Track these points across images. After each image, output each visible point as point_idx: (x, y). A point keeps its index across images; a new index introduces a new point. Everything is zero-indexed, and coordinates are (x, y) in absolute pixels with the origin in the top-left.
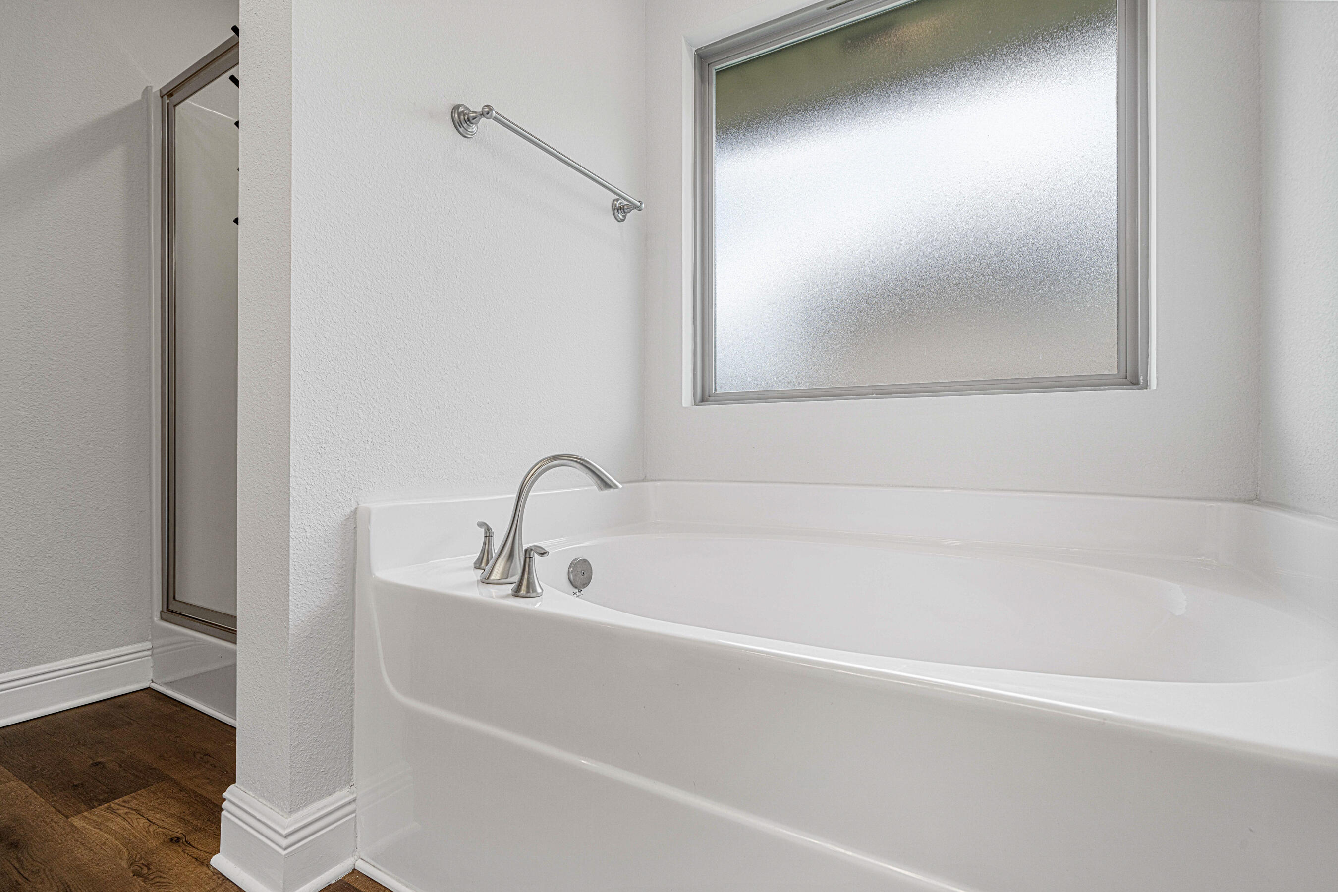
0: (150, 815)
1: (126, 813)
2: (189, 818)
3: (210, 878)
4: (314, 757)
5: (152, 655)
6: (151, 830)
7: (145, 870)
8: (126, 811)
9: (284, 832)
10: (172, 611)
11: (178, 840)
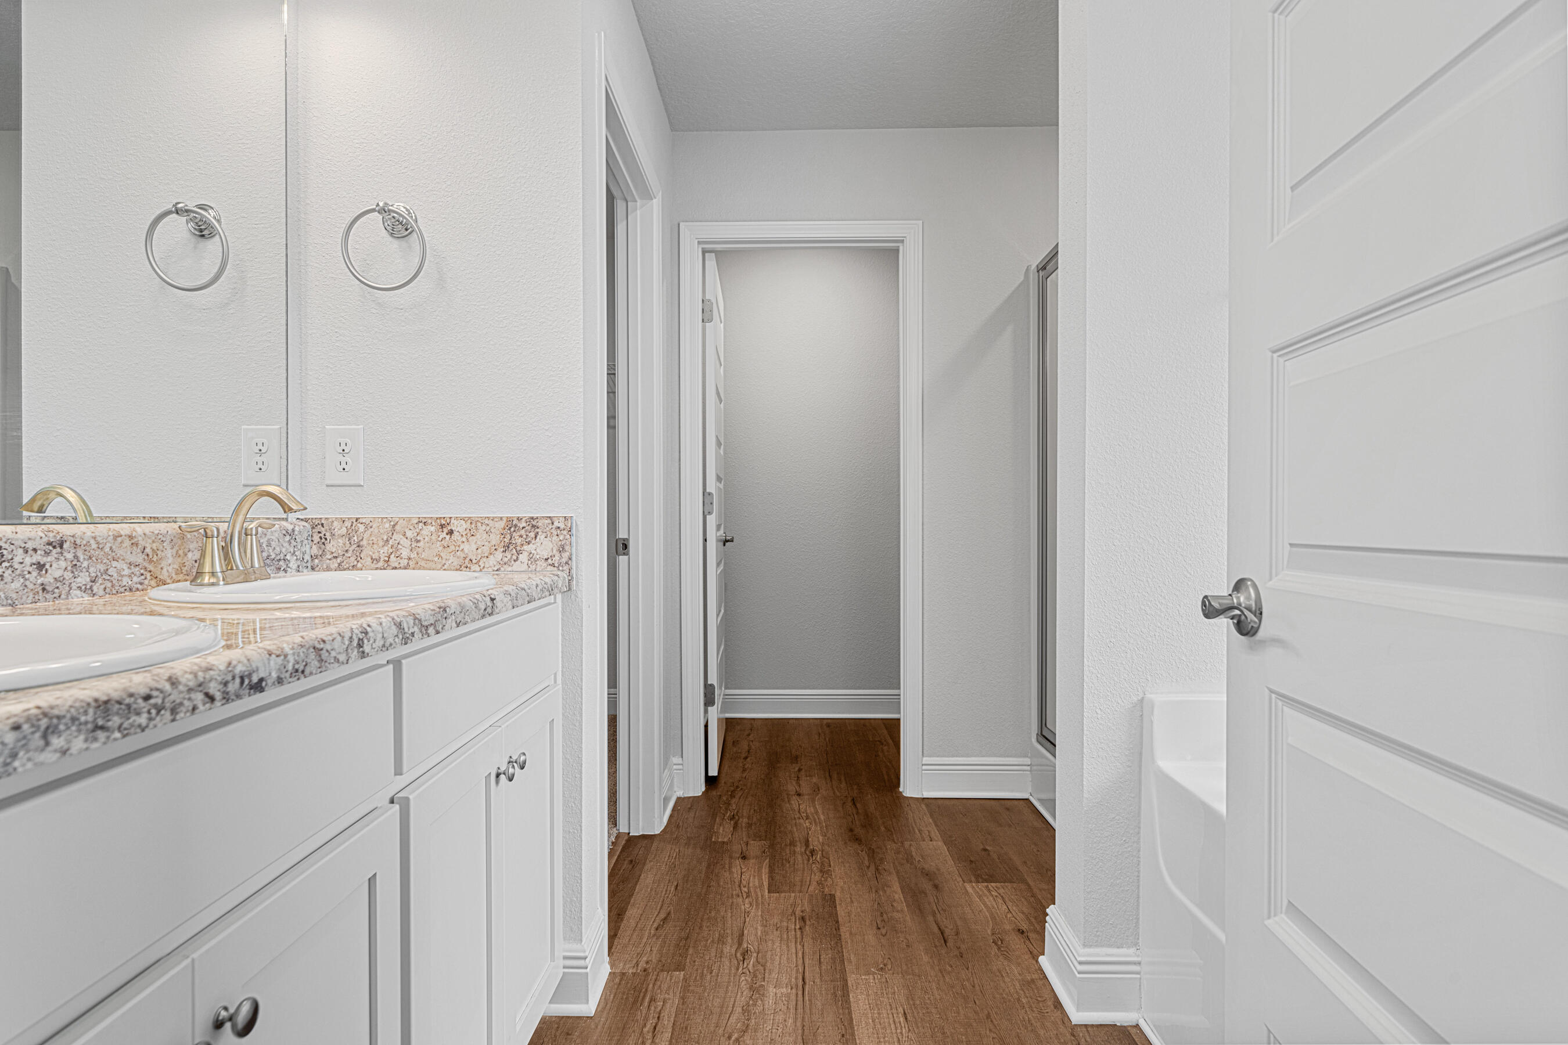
0: (1010, 904)
1: (996, 896)
2: (1033, 920)
3: (1036, 970)
4: (1104, 908)
5: (1031, 771)
6: (1008, 916)
7: (1000, 943)
8: (996, 894)
9: (1079, 959)
10: (1044, 737)
11: (1023, 933)
